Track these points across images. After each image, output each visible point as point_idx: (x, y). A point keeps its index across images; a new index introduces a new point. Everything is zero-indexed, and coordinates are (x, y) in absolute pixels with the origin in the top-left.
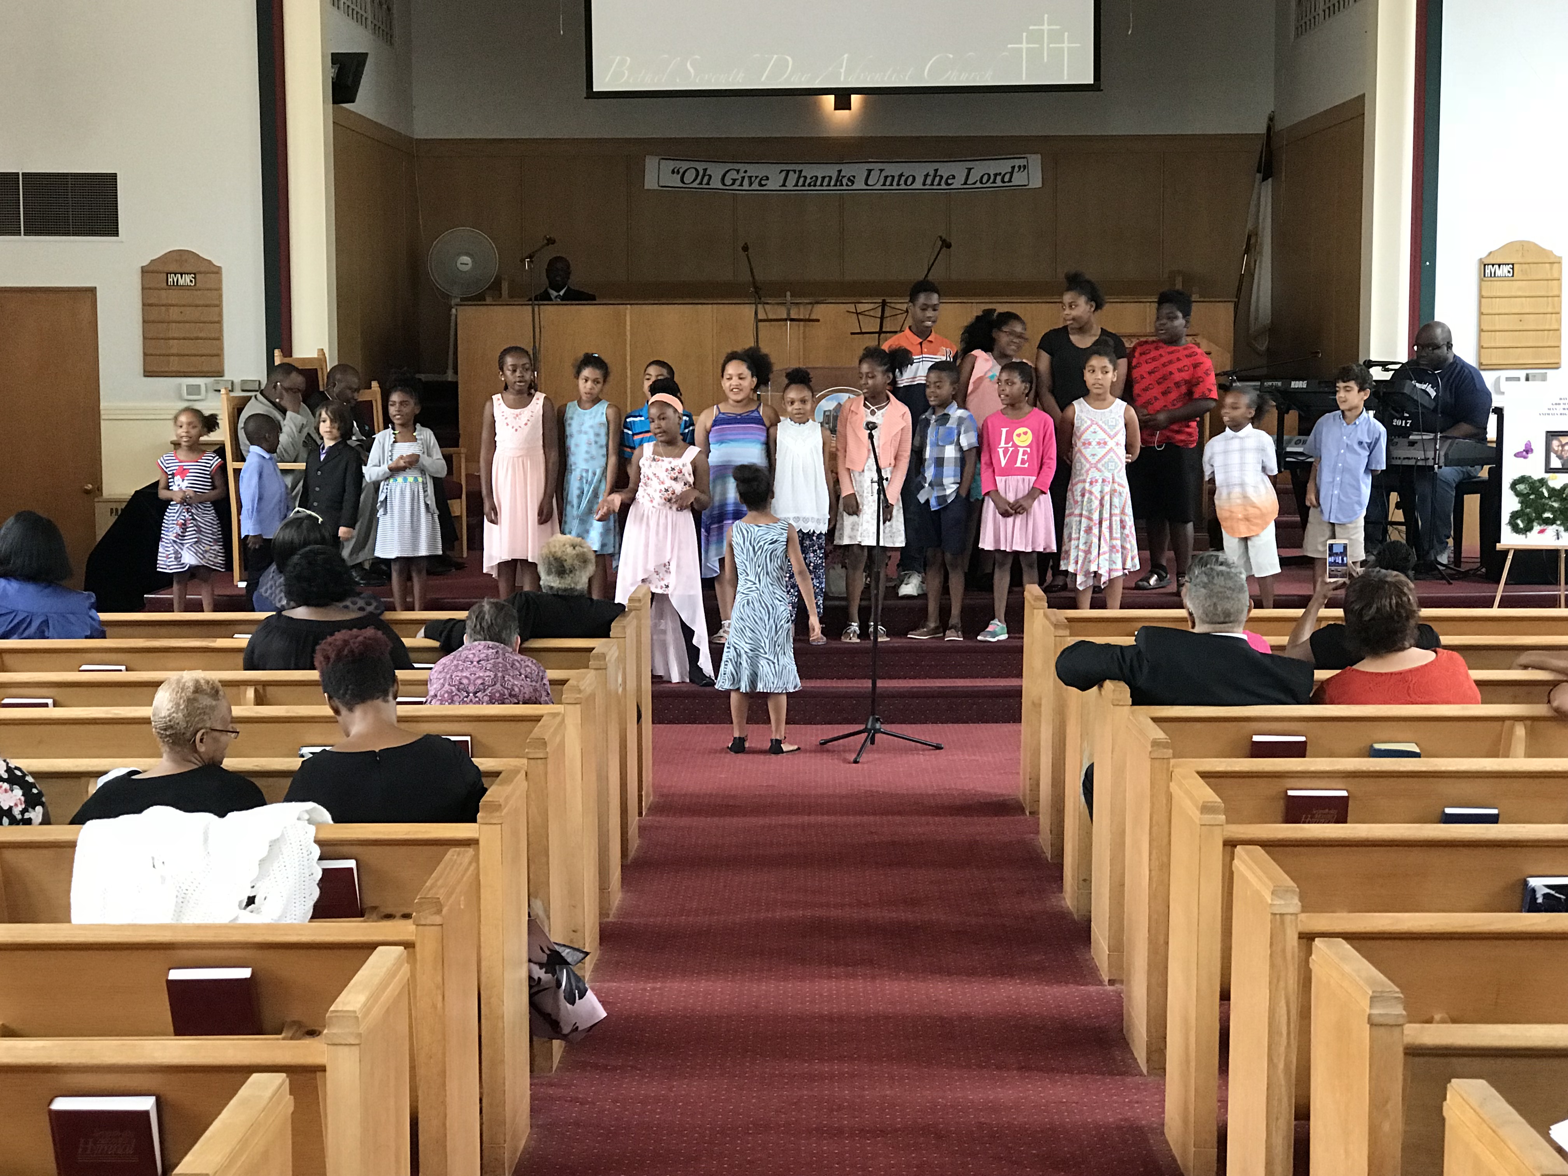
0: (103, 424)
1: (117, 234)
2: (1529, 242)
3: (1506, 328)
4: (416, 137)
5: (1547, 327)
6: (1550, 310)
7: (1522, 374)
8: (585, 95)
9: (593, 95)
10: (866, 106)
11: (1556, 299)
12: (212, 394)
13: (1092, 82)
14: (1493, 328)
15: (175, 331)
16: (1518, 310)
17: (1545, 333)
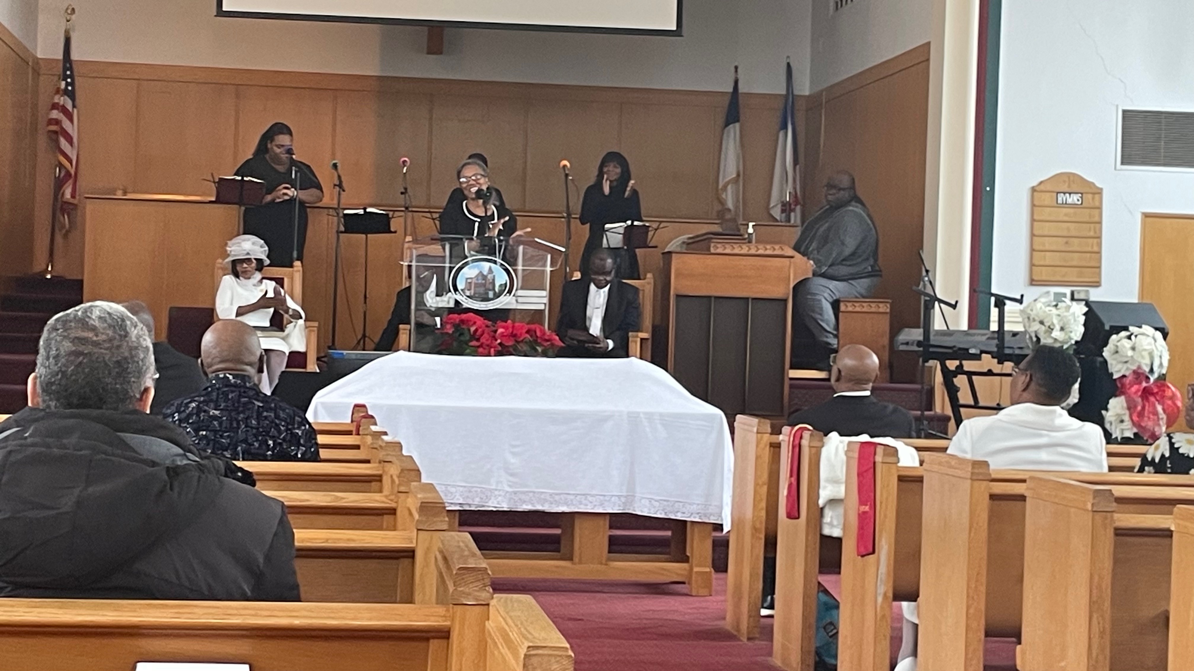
2: (1074, 175)
3: (1053, 248)
4: (40, 56)
5: (1090, 249)
6: (1092, 234)
7: (1067, 291)
8: (215, 14)
9: (221, 13)
11: (1097, 226)
13: (675, 29)
14: (1043, 249)
16: (1065, 233)
17: (1088, 255)
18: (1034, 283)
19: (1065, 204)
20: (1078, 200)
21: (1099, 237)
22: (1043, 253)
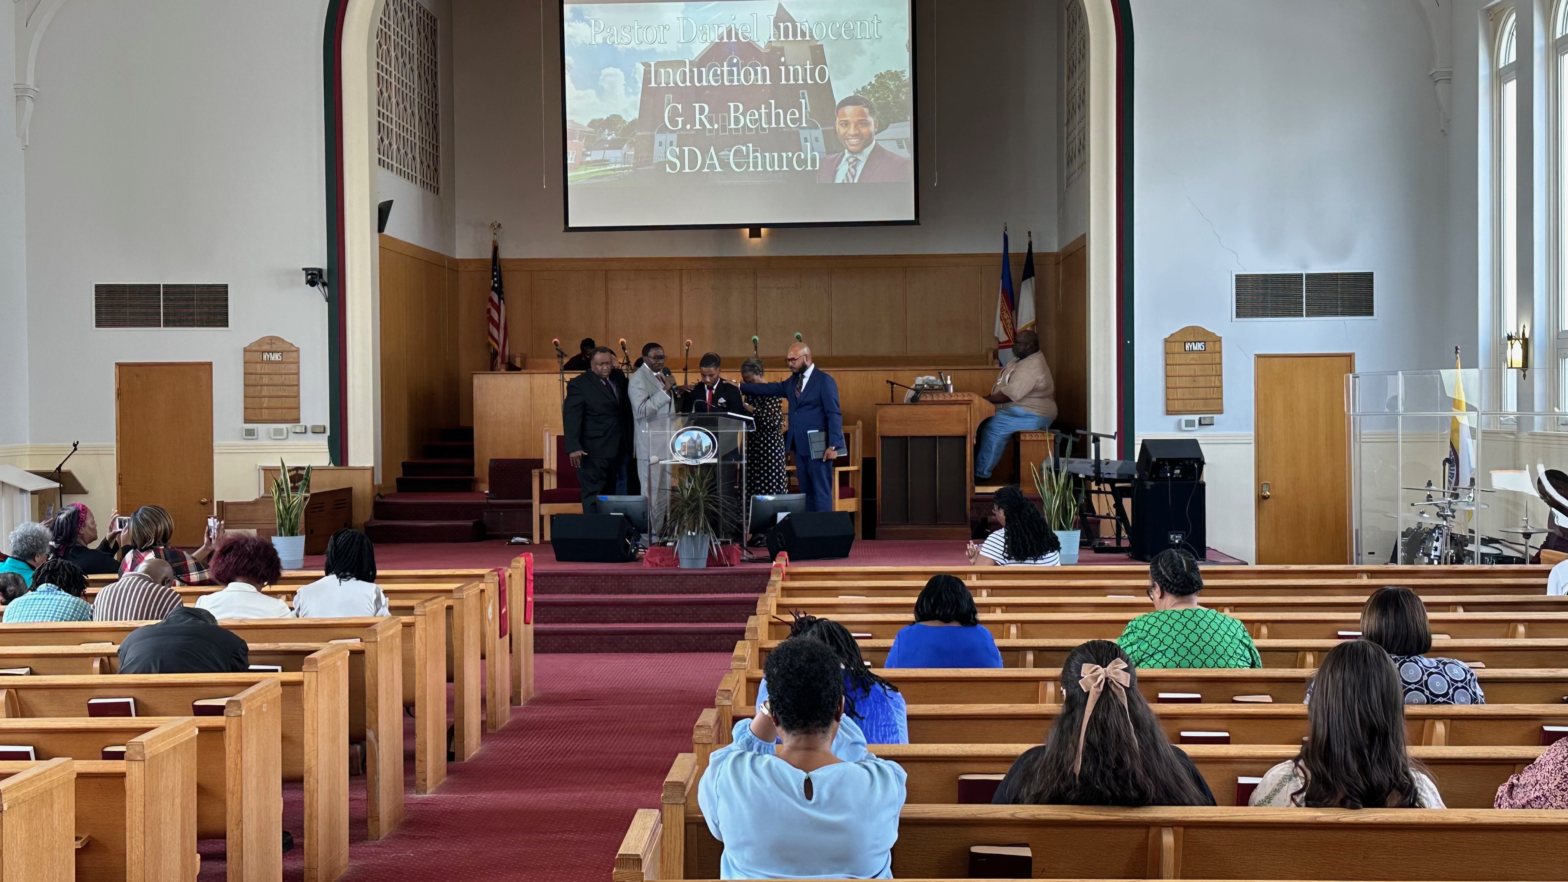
0: (216, 458)
1: (227, 326)
2: (1197, 328)
3: (1184, 385)
4: (457, 257)
5: (1213, 385)
6: (1214, 373)
7: (1196, 418)
8: (565, 230)
9: (571, 229)
10: (770, 235)
11: (1218, 366)
12: (291, 434)
13: (913, 219)
14: (1176, 386)
15: (265, 391)
16: (1192, 373)
17: (1212, 389)
18: (1169, 413)
19: (1192, 351)
20: (1202, 347)
21: (1221, 375)
22: (1175, 389)
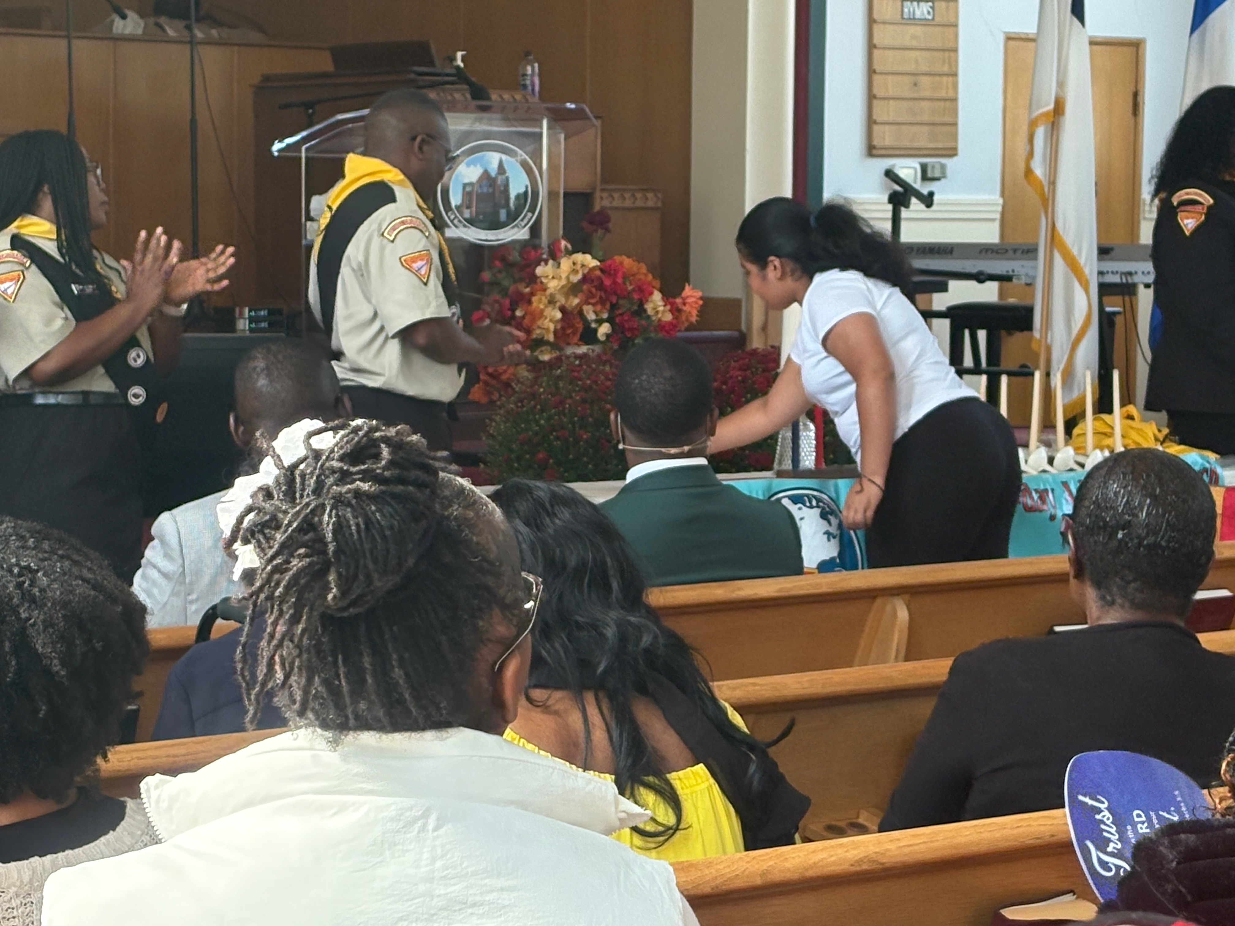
3: (899, 94)
5: (944, 95)
6: (946, 69)
7: (917, 164)
11: (952, 54)
14: (886, 95)
16: (911, 68)
17: (942, 104)
18: (875, 152)
19: (913, 21)
20: (929, 13)
21: (955, 75)
22: (886, 101)
